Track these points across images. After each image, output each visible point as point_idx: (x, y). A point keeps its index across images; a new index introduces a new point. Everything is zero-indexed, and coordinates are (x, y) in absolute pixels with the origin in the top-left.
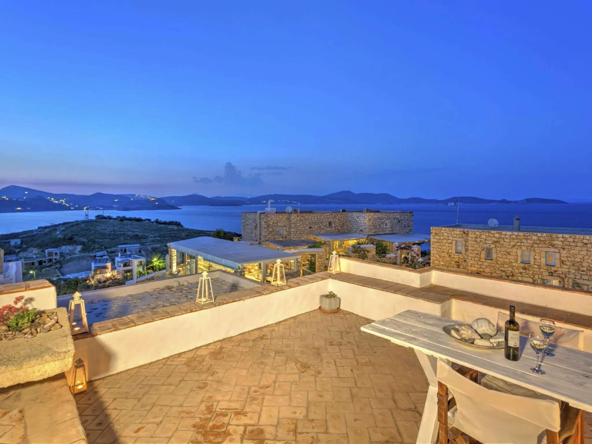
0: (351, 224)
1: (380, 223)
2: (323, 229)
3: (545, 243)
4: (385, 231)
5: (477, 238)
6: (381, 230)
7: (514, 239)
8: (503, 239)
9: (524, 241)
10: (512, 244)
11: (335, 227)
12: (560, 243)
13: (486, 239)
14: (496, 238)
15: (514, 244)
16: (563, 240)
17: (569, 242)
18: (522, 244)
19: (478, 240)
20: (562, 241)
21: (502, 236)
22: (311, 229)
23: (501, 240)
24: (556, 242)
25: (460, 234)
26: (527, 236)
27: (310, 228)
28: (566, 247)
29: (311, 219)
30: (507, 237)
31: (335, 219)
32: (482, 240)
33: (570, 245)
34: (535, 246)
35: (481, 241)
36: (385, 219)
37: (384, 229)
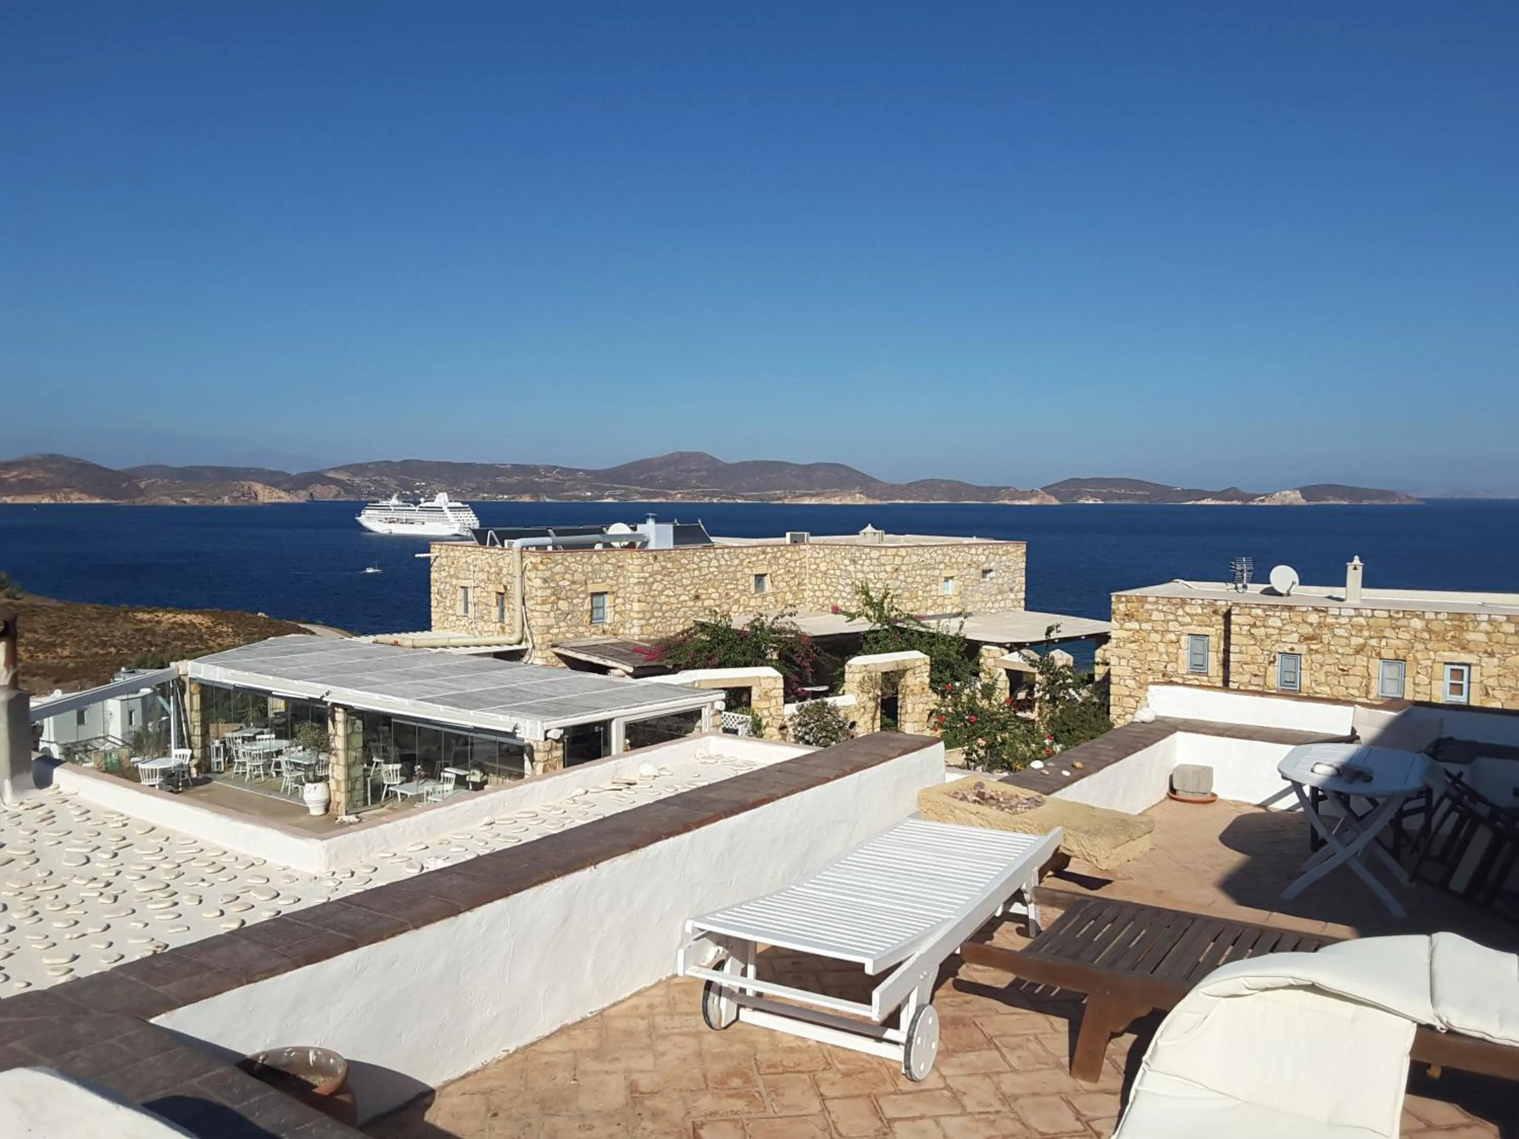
0: (828, 585)
1: (927, 581)
2: (737, 601)
3: (1444, 640)
4: (943, 606)
5: (1254, 625)
6: (930, 602)
7: (1360, 629)
8: (1331, 627)
9: (1388, 632)
10: (1355, 641)
11: (774, 594)
12: (1483, 638)
13: (1280, 629)
14: (1311, 624)
15: (1361, 641)
16: (1489, 628)
17: (1505, 633)
18: (1383, 643)
19: (1260, 632)
20: (1487, 633)
21: (1330, 620)
22: (699, 603)
23: (1325, 630)
24: (1471, 636)
25: (1203, 614)
26: (1398, 619)
27: (697, 597)
28: (1496, 648)
29: (700, 569)
30: (1343, 621)
31: (775, 567)
32: (1271, 631)
33: (1506, 644)
34: (1419, 646)
35: (1268, 636)
36: (942, 566)
37: (939, 601)
